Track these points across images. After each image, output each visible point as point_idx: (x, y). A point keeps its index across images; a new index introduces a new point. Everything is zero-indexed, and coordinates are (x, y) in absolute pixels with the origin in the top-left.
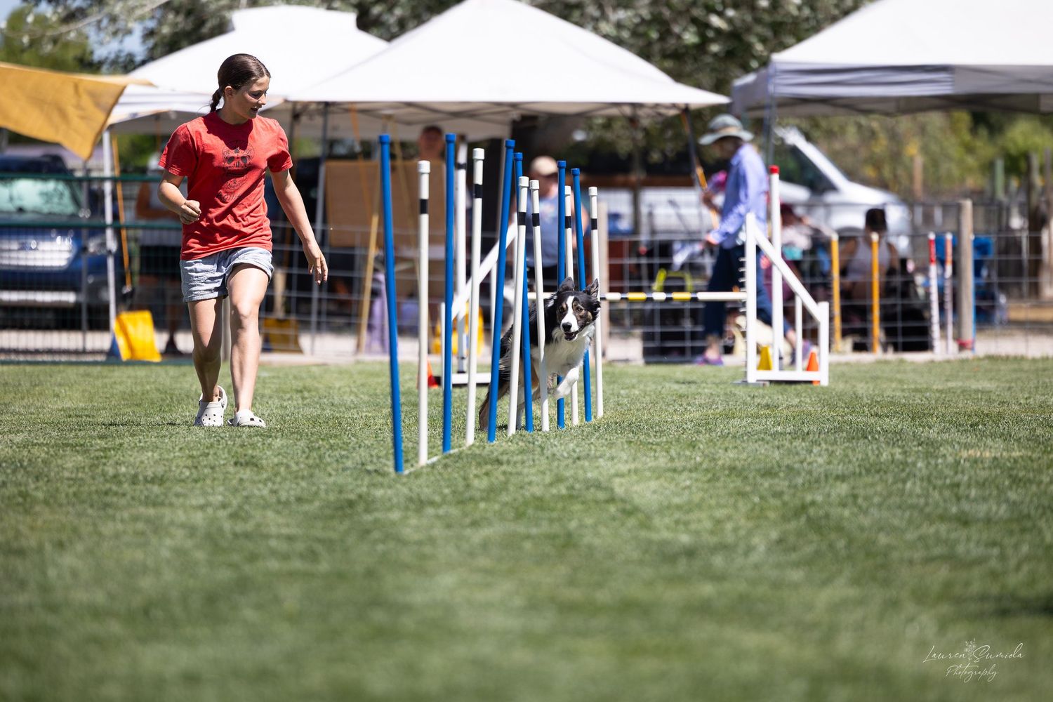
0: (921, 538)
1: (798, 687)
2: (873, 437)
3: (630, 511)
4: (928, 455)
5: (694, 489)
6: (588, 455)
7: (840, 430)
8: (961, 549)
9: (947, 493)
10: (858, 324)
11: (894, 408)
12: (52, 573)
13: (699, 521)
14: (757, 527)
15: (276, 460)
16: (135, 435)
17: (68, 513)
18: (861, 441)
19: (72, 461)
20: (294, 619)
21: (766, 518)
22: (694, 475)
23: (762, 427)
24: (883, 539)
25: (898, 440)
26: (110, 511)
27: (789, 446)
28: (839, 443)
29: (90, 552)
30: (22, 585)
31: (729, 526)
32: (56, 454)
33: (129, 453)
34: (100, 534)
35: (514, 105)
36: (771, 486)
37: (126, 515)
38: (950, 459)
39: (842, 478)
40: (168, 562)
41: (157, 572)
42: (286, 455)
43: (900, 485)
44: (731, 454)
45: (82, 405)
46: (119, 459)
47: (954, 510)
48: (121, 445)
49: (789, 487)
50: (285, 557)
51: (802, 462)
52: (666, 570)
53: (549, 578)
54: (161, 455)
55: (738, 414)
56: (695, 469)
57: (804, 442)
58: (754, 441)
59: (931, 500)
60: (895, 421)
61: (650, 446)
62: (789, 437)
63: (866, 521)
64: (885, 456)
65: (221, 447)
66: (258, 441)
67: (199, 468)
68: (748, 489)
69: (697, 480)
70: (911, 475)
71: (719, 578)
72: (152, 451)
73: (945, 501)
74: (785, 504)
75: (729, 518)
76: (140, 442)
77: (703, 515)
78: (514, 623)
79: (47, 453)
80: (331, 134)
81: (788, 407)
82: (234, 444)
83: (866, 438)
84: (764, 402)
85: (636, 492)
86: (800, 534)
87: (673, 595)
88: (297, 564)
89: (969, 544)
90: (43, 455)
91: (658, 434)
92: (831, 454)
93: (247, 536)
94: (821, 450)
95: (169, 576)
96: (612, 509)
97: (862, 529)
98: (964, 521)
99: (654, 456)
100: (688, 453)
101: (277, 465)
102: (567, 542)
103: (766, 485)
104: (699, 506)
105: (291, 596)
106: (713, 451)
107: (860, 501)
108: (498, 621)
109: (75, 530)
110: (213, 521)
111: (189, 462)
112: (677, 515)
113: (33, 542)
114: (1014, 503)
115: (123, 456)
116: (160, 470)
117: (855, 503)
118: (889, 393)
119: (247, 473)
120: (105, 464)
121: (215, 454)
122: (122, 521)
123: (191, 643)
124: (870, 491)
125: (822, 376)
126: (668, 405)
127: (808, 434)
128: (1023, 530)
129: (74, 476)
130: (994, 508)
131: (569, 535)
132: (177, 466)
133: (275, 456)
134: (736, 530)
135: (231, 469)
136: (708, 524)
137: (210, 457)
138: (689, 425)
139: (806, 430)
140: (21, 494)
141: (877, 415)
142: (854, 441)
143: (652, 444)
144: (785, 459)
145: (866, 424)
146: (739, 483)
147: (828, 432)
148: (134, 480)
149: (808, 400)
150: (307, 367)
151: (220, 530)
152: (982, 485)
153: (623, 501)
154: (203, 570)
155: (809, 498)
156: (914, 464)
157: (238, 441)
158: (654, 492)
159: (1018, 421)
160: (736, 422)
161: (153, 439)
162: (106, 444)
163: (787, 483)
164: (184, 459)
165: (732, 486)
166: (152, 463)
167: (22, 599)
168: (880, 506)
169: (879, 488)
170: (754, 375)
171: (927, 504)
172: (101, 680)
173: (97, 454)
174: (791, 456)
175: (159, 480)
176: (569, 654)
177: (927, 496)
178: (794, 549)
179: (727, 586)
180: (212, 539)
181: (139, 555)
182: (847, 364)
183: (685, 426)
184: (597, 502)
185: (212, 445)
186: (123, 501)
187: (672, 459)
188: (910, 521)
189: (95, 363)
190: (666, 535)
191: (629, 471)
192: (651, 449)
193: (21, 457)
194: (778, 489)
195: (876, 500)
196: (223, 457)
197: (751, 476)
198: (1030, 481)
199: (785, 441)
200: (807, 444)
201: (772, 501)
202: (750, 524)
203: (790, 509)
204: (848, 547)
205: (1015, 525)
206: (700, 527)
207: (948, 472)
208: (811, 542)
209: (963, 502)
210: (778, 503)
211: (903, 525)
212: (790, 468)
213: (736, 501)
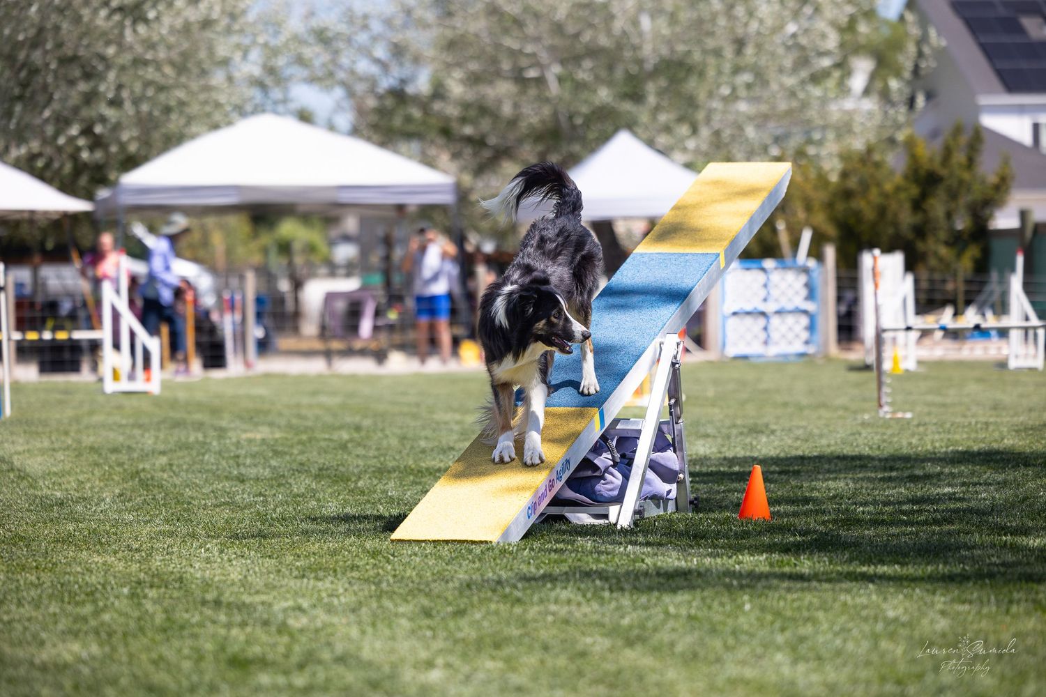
0: (213, 492)
3: (23, 476)
4: (220, 437)
5: (66, 462)
7: (164, 422)
8: (238, 498)
9: (231, 462)
11: (200, 406)
13: (69, 483)
14: (106, 485)
18: (177, 429)
21: (113, 479)
22: (66, 453)
24: (188, 492)
25: (201, 428)
27: (130, 433)
28: (162, 431)
31: (89, 485)
36: (116, 459)
38: (234, 440)
39: (163, 453)
43: (201, 457)
44: (92, 439)
47: (236, 472)
49: (129, 460)
51: (137, 443)
56: (68, 448)
58: (107, 430)
59: (220, 467)
62: (130, 427)
63: (178, 481)
64: (192, 439)
68: (101, 461)
69: (68, 456)
70: (208, 450)
73: (229, 467)
74: (125, 470)
75: (89, 480)
77: (71, 479)
81: (131, 408)
84: (115, 405)
85: (28, 465)
86: (133, 491)
87: (48, 531)
89: (244, 495)
92: (157, 438)
94: (151, 435)
96: (12, 475)
97: (175, 486)
98: (241, 480)
99: (41, 441)
100: (63, 438)
103: (114, 459)
104: (69, 473)
106: (80, 437)
107: (174, 468)
112: (54, 479)
114: (275, 467)
117: (171, 469)
124: (181, 462)
125: (154, 387)
128: (279, 485)
130: (261, 471)
134: (92, 488)
136: (74, 485)
138: (65, 421)
141: (189, 412)
142: (172, 429)
143: (40, 433)
144: (127, 442)
146: (96, 457)
152: (253, 456)
153: (19, 470)
155: (141, 466)
156: (210, 443)
158: (40, 464)
159: (280, 414)
163: (127, 457)
165: (91, 459)
168: (187, 471)
169: (187, 459)
170: (109, 387)
171: (218, 469)
174: (131, 440)
177: (217, 464)
178: (129, 500)
183: (62, 421)
187: (52, 443)
188: (206, 481)
190: (46, 492)
191: (24, 451)
192: (39, 436)
194: (121, 461)
195: (185, 467)
197: (104, 453)
198: (286, 453)
199: (127, 430)
201: (117, 469)
202: (102, 484)
203: (128, 474)
204: (164, 499)
205: (274, 482)
206: (69, 487)
207: (233, 448)
208: (140, 496)
209: (241, 467)
210: (121, 470)
211: (202, 483)
212: (129, 447)
213: (94, 469)
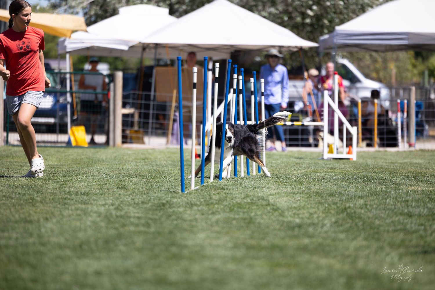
0: (392, 222)
1: (342, 280)
2: (374, 181)
3: (276, 209)
4: (396, 189)
5: (301, 201)
6: (259, 186)
7: (361, 178)
8: (408, 227)
9: (403, 204)
10: (368, 136)
11: (383, 169)
12: (43, 230)
13: (304, 214)
14: (327, 216)
15: (134, 187)
16: (77, 176)
17: (50, 206)
18: (369, 183)
19: (52, 186)
20: (140, 250)
21: (330, 213)
22: (302, 195)
23: (329, 177)
24: (377, 222)
25: (384, 183)
26: (67, 206)
27: (340, 184)
28: (360, 183)
29: (58, 222)
30: (31, 235)
31: (315, 216)
32: (45, 183)
33: (75, 183)
34: (63, 215)
35: (232, 46)
37: (73, 207)
38: (405, 191)
39: (361, 197)
40: (90, 226)
41: (85, 231)
42: (138, 185)
43: (384, 201)
44: (317, 187)
45: (56, 163)
46: (71, 185)
47: (406, 211)
48: (72, 179)
49: (340, 200)
50: (137, 225)
51: (345, 191)
52: (290, 233)
53: (243, 235)
54: (87, 184)
55: (320, 171)
56: (302, 193)
57: (346, 183)
58: (326, 182)
59: (397, 207)
60: (383, 175)
61: (284, 184)
62: (340, 181)
63: (371, 215)
64: (378, 189)
65: (112, 181)
66: (127, 179)
67: (103, 189)
68: (323, 201)
69: (303, 197)
70: (389, 197)
71: (311, 237)
72: (84, 182)
73: (402, 207)
74: (338, 207)
75: (315, 212)
76: (79, 178)
77: (305, 212)
78: (229, 253)
79: (42, 182)
80: (158, 57)
81: (340, 169)
82: (117, 180)
83: (371, 181)
84: (330, 167)
85: (278, 202)
86: (344, 219)
87: (293, 243)
88: (142, 228)
89: (412, 224)
90: (40, 183)
91: (287, 179)
92: (357, 188)
93: (121, 217)
94: (353, 186)
95: (90, 232)
96: (269, 208)
97: (369, 218)
98: (410, 215)
99: (286, 188)
100: (299, 186)
101: (134, 189)
102: (250, 221)
103: (331, 200)
104: (303, 208)
105: (139, 241)
106: (309, 186)
107: (368, 207)
108: (222, 252)
109: (52, 213)
110: (108, 210)
111: (99, 187)
112: (294, 211)
113: (36, 218)
114: (430, 208)
115: (72, 184)
116: (87, 190)
117: (366, 208)
118: (380, 164)
119: (122, 192)
120: (65, 187)
121: (109, 184)
122: (72, 210)
123: (98, 259)
124: (372, 203)
125: (354, 157)
126: (292, 167)
127: (348, 179)
129: (52, 192)
130: (422, 210)
131: (251, 218)
132: (94, 189)
133: (134, 185)
134: (318, 217)
135: (116, 190)
136: (307, 215)
137: (107, 185)
138: (300, 175)
139: (347, 178)
140: (31, 199)
141: (375, 172)
142: (366, 183)
143: (285, 182)
144: (338, 189)
145: (371, 176)
146: (319, 199)
147: (356, 179)
148: (77, 194)
149: (348, 166)
150: (147, 150)
151: (111, 214)
152: (417, 201)
153: (273, 205)
154: (104, 230)
155: (348, 205)
156: (390, 192)
157: (119, 179)
158: (286, 202)
159: (432, 176)
160: (319, 174)
161: (85, 178)
162: (66, 179)
163: (339, 199)
164: (97, 185)
165: (317, 200)
166: (84, 187)
167: (31, 240)
168: (376, 209)
169: (376, 202)
170: (326, 156)
171: (395, 208)
172: (62, 273)
173: (62, 183)
174: (341, 188)
175: (87, 194)
176: (250, 266)
177: (395, 205)
178: (341, 225)
179: (314, 240)
180: (108, 218)
181: (78, 224)
182: (364, 152)
183: (298, 176)
184: (262, 205)
185: (108, 180)
186: (72, 202)
187: (293, 189)
188: (388, 215)
189: (62, 147)
190: (290, 219)
191: (276, 193)
192: (285, 184)
193: (31, 183)
194: (335, 201)
195: (375, 206)
196: (113, 185)
197: (324, 196)
199: (338, 182)
200: (347, 183)
201: (333, 206)
202: (324, 215)
203: (340, 210)
204: (363, 225)
205: (430, 217)
206: (304, 216)
207: (404, 195)
208: (348, 223)
209: (410, 207)
210: (335, 207)
211: (385, 216)
212: (340, 193)
213: (318, 206)
